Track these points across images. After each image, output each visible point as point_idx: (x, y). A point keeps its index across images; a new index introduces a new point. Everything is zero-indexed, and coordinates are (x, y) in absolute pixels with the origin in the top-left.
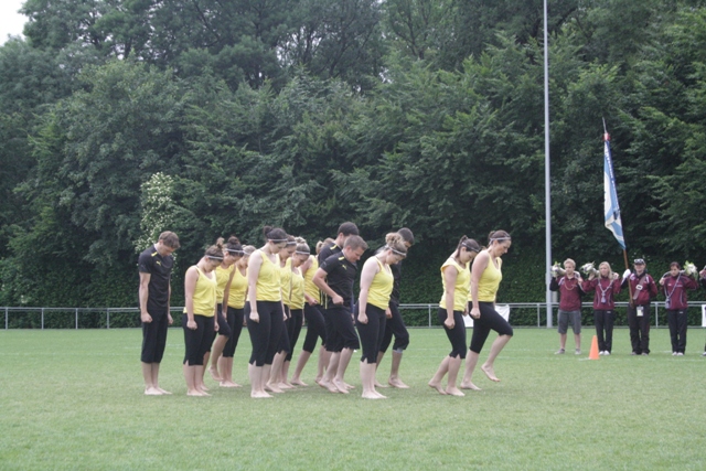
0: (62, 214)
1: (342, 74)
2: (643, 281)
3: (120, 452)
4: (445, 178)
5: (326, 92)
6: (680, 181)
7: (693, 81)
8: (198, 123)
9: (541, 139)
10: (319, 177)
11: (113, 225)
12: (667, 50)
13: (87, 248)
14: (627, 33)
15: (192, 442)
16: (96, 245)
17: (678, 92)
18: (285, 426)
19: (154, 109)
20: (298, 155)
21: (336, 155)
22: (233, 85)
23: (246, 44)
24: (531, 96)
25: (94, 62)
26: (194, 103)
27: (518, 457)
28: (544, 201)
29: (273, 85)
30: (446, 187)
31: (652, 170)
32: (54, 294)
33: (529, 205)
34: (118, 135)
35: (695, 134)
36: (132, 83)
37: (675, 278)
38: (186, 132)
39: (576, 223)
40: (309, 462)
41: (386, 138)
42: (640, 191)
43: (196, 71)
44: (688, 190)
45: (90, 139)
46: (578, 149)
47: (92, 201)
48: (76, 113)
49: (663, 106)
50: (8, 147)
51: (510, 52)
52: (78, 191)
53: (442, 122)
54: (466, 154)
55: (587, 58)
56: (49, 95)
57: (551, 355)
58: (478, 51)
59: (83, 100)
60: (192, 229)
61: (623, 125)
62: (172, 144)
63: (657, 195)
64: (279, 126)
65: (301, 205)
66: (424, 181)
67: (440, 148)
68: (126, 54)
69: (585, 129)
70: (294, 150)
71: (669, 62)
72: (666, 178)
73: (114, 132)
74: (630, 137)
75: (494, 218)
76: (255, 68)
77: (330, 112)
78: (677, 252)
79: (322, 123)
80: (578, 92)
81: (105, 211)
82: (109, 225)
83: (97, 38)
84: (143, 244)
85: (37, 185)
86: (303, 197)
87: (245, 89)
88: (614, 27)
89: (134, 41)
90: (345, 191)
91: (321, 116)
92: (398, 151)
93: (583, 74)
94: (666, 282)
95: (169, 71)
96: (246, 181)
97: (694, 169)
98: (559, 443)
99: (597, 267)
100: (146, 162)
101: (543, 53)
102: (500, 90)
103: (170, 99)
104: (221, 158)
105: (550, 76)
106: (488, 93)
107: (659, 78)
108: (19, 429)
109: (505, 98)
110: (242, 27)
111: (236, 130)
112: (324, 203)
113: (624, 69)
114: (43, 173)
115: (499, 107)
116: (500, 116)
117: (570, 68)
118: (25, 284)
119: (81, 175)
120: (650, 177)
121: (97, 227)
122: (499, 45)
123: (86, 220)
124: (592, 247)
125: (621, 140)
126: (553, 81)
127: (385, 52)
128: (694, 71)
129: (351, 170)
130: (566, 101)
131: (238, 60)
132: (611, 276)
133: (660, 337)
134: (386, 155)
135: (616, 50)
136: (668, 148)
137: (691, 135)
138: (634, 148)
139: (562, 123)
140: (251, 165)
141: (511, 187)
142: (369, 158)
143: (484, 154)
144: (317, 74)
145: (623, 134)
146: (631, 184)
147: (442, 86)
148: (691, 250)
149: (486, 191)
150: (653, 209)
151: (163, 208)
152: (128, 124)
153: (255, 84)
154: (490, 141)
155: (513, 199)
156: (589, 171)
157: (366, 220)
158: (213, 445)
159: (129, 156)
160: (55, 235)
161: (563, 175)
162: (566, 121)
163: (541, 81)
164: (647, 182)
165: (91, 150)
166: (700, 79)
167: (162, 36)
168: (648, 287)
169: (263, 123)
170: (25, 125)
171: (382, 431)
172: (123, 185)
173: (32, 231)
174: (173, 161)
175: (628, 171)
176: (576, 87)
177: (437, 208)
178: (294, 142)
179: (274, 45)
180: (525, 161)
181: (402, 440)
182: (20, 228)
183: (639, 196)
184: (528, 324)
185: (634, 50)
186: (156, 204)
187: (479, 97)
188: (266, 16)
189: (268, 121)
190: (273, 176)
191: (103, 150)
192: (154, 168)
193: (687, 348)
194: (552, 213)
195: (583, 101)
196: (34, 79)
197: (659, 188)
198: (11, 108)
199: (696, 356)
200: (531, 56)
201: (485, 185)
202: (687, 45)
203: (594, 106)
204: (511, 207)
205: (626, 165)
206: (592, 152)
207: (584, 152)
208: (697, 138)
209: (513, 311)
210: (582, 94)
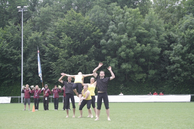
2: (47, 90)
6: (58, 64)
7: (62, 38)
9: (21, 51)
12: (55, 29)
14: (44, 24)
17: (58, 40)
24: (18, 40)
28: (21, 68)
31: (51, 61)
33: (17, 69)
35: (62, 52)
37: (56, 90)
39: (30, 75)
44: (60, 66)
46: (31, 54)
49: (54, 44)
51: (12, 27)
55: (34, 30)
57: (22, 111)
58: (3, 26)
61: (43, 49)
63: (52, 67)
69: (33, 49)
71: (56, 32)
72: (54, 63)
74: (45, 52)
75: (7, 73)
80: (31, 39)
88: (41, 22)
93: (33, 34)
94: (53, 91)
97: (61, 61)
99: (35, 87)
101: (22, 28)
102: (9, 38)
105: (24, 34)
106: (6, 38)
107: (53, 36)
109: (11, 40)
113: (43, 34)
115: (9, 42)
116: (9, 45)
117: (29, 33)
122: (9, 25)
124: (34, 81)
125: (43, 52)
126: (24, 36)
128: (62, 35)
130: (28, 41)
132: (38, 89)
133: (51, 105)
135: (42, 28)
136: (55, 55)
137: (61, 52)
138: (46, 55)
139: (26, 47)
141: (12, 64)
143: (4, 55)
145: (43, 51)
146: (45, 64)
149: (5, 65)
150: (51, 71)
154: (6, 51)
155: (13, 68)
156: (34, 61)
161: (27, 61)
162: (28, 47)
163: (21, 36)
164: (49, 64)
166: (64, 37)
168: (48, 92)
175: (44, 61)
176: (31, 38)
180: (16, 57)
183: (47, 67)
184: (16, 102)
185: (46, 29)
187: (3, 39)
193: (58, 108)
194: (24, 72)
195: (32, 42)
197: (52, 66)
199: (61, 110)
200: (18, 29)
201: (5, 64)
202: (60, 28)
203: (35, 43)
204: (12, 70)
205: (44, 59)
206: (35, 55)
207: (33, 55)
208: (63, 53)
209: (12, 99)
210: (32, 40)
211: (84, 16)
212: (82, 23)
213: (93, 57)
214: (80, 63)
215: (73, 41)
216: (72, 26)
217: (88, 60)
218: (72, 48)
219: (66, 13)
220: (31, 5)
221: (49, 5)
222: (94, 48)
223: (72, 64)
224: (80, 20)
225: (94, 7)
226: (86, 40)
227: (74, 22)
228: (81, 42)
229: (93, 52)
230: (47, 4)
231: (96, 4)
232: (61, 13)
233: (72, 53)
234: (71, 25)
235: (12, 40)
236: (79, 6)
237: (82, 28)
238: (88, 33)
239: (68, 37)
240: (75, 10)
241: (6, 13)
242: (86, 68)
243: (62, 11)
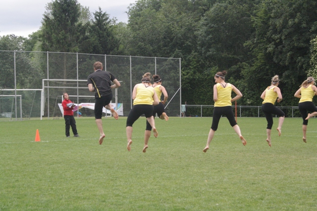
0: (269, 57)
11: (295, 62)
13: (281, 75)
16: (286, 73)
34: (298, 14)
45: (283, 17)
48: (276, 3)
50: (240, 22)
52: (277, 45)
73: (296, 12)
81: (291, 55)
82: (293, 62)
84: (312, 73)
85: (255, 42)
100: (313, 28)
114: (259, 35)
118: (250, 93)
119: (278, 36)
121: (287, 64)
123: (281, 60)
152: (303, 8)
159: (304, 25)
160: (265, 68)
165: (283, 23)
170: (249, 11)
172: (301, 41)
173: (253, 66)
182: (247, 64)
191: (290, 23)
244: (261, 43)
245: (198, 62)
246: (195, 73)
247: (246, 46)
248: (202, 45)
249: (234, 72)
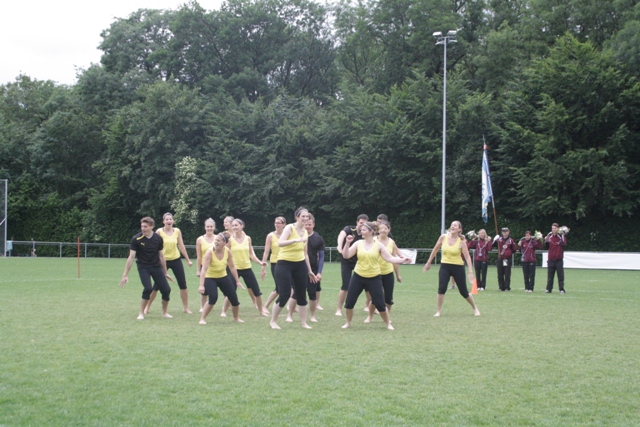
0: (124, 182)
1: (310, 93)
2: (507, 243)
3: (166, 367)
4: (377, 165)
5: (299, 106)
6: (531, 171)
7: (541, 106)
8: (214, 124)
9: (440, 141)
10: (293, 162)
11: (157, 190)
12: (524, 85)
13: (139, 205)
14: (497, 72)
15: (213, 360)
16: (145, 203)
17: (531, 112)
18: (273, 348)
19: (186, 114)
20: (280, 147)
21: (305, 148)
22: (238, 100)
23: (247, 73)
24: (435, 112)
25: (146, 82)
26: (212, 111)
27: (430, 379)
28: (441, 182)
29: (264, 100)
30: (377, 171)
31: (513, 163)
32: (117, 235)
33: (431, 184)
34: (161, 131)
35: (541, 141)
36: (171, 97)
37: (528, 241)
38: (205, 130)
39: (462, 197)
40: (291, 380)
41: (338, 137)
42: (505, 177)
43: (213, 90)
44: (536, 177)
45: (143, 133)
46: (465, 148)
47: (143, 174)
48: (134, 116)
49: (521, 122)
50: (89, 137)
51: (421, 83)
52: (134, 168)
53: (375, 127)
54: (391, 149)
55: (472, 87)
56: (117, 103)
58: (400, 81)
59: (139, 107)
60: (209, 194)
61: (494, 133)
62: (196, 138)
63: (516, 180)
64: (268, 127)
65: (281, 180)
66: (363, 166)
67: (374, 145)
68: (168, 77)
69: (469, 135)
70: (278, 144)
71: (526, 93)
72: (521, 169)
73: (159, 129)
74: (499, 141)
75: (408, 192)
76: (253, 89)
77: (301, 119)
78: (528, 217)
79: (296, 126)
80: (465, 111)
81: (151, 181)
82: (154, 190)
83: (149, 66)
85: (107, 163)
86: (282, 175)
87: (246, 102)
88: (490, 68)
89: (173, 70)
90: (310, 172)
91: (295, 122)
92: (346, 146)
93: (469, 99)
94: (523, 243)
95: (197, 89)
96: (245, 163)
97: (540, 163)
98: (457, 367)
100: (179, 149)
101: (443, 84)
102: (414, 108)
103: (196, 108)
104: (229, 148)
105: (448, 99)
106: (406, 109)
107: (519, 103)
108: (97, 345)
109: (417, 113)
110: (244, 62)
111: (239, 130)
112: (296, 179)
113: (495, 96)
114: (112, 155)
115: (413, 119)
116: (413, 125)
117: (461, 95)
118: (98, 227)
119: (136, 157)
120: (511, 168)
121: (146, 192)
122: (414, 78)
123: (139, 186)
125: (494, 143)
126: (449, 103)
127: (338, 80)
128: (542, 100)
129: (315, 158)
130: (458, 116)
131: (242, 83)
132: (486, 239)
133: (517, 275)
134: (338, 149)
135: (491, 83)
136: (523, 149)
137: (538, 141)
138: (501, 149)
139: (454, 130)
140: (249, 153)
141: (420, 172)
142: (326, 150)
143: (402, 150)
144: (293, 93)
145: (494, 139)
146: (499, 172)
147: (376, 104)
148: (537, 217)
149: (403, 174)
150: (512, 189)
151: (190, 180)
152: (168, 124)
153: (253, 99)
154: (407, 141)
155: (421, 180)
156: (472, 163)
157: (323, 191)
158: (227, 363)
159: (168, 145)
160: (118, 196)
161: (454, 165)
162: (457, 130)
163: (441, 102)
164: (509, 171)
165: (143, 140)
166: (546, 105)
167: (192, 66)
168: (510, 247)
169: (257, 126)
170: (100, 123)
171: (339, 354)
172: (164, 164)
173: (103, 193)
174: (197, 149)
175: (497, 164)
176: (463, 107)
177: (371, 185)
178: (277, 138)
179: (266, 73)
180: (429, 155)
181: (352, 363)
182: (96, 191)
183: (504, 179)
185: (503, 84)
186: (186, 177)
187: (400, 112)
188: (261, 54)
189: (260, 124)
190: (263, 161)
191: (151, 141)
192: (184, 154)
193: (535, 286)
194: (446, 190)
195: (468, 117)
196: (107, 92)
197: (517, 175)
198: (90, 111)
199: (540, 293)
200: (435, 86)
201: (403, 170)
202: (537, 82)
203: (475, 120)
204: (420, 185)
205: (496, 159)
206: (474, 151)
207: (468, 150)
208: (543, 143)
209: (419, 254)
210: (468, 112)
211: (600, 50)
212: (593, 68)
213: (622, 154)
214: (587, 169)
215: (570, 114)
216: (568, 76)
217: (609, 161)
218: (566, 133)
219: (552, 43)
220: (465, 26)
221: (510, 24)
222: (624, 132)
223: (565, 171)
224: (588, 59)
225: (626, 26)
226: (604, 110)
227: (573, 65)
228: (590, 117)
229: (622, 141)
230: (506, 22)
231: (632, 17)
232: (540, 44)
233: (567, 143)
234: (564, 74)
235: (420, 114)
236: (586, 23)
237: (595, 79)
238: (608, 92)
239: (557, 103)
240: (575, 35)
241: (407, 48)
242: (602, 181)
243: (543, 39)
244: (114, 164)
245: (31, 185)
246: (26, 199)
247: (96, 167)
248: (38, 164)
249: (79, 200)
